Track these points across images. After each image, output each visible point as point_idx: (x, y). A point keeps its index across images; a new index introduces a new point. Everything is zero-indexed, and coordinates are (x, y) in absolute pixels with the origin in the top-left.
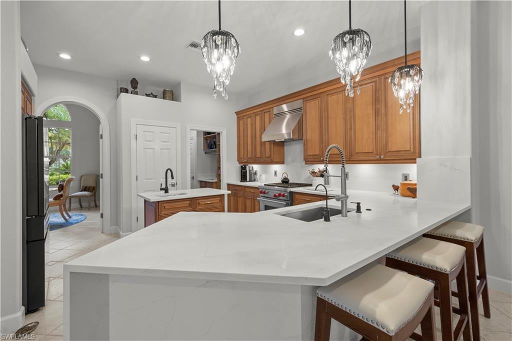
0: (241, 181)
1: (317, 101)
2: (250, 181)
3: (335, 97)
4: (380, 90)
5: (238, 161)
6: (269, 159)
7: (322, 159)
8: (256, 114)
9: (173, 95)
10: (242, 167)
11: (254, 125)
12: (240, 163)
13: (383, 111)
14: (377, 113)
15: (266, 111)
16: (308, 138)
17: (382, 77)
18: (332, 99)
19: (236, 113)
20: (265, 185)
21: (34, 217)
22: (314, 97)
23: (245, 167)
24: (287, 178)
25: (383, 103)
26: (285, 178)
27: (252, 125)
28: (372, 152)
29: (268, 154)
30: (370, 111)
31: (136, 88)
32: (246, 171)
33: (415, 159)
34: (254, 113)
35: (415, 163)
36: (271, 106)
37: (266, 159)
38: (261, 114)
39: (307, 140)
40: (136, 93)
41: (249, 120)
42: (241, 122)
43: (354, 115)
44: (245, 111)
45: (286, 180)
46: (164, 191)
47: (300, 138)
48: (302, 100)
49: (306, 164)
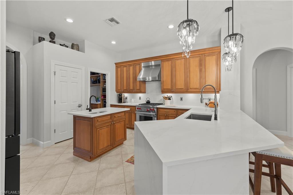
0: (119, 103)
1: (170, 62)
2: (124, 103)
3: (179, 61)
4: (202, 60)
5: (116, 91)
6: (139, 90)
7: (172, 91)
8: (130, 65)
9: (79, 48)
10: (119, 94)
11: (128, 71)
12: (117, 93)
13: (203, 70)
14: (201, 71)
15: (137, 64)
16: (164, 80)
17: (203, 55)
18: (178, 62)
19: (115, 63)
20: (139, 104)
21: (11, 136)
22: (168, 60)
23: (121, 95)
24: (149, 101)
25: (203, 66)
26: (148, 101)
27: (127, 71)
28: (198, 88)
29: (138, 88)
30: (198, 70)
31: (54, 39)
32: (122, 97)
33: (219, 92)
34: (128, 65)
35: (219, 93)
36: (140, 62)
37: (137, 90)
38: (133, 65)
39: (163, 81)
40: (54, 43)
41: (125, 69)
42: (119, 69)
43: (190, 71)
44: (122, 63)
45: (149, 102)
46: (89, 110)
47: (159, 80)
48: (160, 61)
49: (162, 93)
